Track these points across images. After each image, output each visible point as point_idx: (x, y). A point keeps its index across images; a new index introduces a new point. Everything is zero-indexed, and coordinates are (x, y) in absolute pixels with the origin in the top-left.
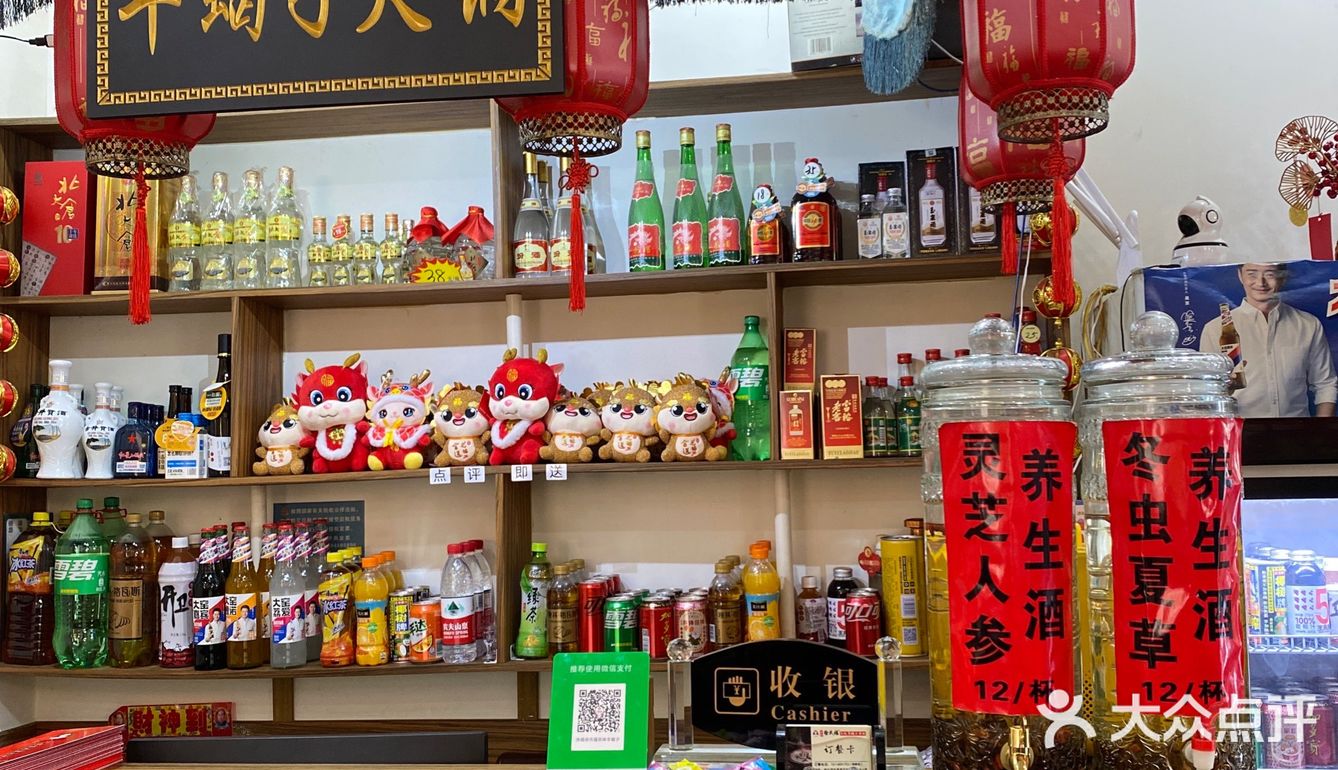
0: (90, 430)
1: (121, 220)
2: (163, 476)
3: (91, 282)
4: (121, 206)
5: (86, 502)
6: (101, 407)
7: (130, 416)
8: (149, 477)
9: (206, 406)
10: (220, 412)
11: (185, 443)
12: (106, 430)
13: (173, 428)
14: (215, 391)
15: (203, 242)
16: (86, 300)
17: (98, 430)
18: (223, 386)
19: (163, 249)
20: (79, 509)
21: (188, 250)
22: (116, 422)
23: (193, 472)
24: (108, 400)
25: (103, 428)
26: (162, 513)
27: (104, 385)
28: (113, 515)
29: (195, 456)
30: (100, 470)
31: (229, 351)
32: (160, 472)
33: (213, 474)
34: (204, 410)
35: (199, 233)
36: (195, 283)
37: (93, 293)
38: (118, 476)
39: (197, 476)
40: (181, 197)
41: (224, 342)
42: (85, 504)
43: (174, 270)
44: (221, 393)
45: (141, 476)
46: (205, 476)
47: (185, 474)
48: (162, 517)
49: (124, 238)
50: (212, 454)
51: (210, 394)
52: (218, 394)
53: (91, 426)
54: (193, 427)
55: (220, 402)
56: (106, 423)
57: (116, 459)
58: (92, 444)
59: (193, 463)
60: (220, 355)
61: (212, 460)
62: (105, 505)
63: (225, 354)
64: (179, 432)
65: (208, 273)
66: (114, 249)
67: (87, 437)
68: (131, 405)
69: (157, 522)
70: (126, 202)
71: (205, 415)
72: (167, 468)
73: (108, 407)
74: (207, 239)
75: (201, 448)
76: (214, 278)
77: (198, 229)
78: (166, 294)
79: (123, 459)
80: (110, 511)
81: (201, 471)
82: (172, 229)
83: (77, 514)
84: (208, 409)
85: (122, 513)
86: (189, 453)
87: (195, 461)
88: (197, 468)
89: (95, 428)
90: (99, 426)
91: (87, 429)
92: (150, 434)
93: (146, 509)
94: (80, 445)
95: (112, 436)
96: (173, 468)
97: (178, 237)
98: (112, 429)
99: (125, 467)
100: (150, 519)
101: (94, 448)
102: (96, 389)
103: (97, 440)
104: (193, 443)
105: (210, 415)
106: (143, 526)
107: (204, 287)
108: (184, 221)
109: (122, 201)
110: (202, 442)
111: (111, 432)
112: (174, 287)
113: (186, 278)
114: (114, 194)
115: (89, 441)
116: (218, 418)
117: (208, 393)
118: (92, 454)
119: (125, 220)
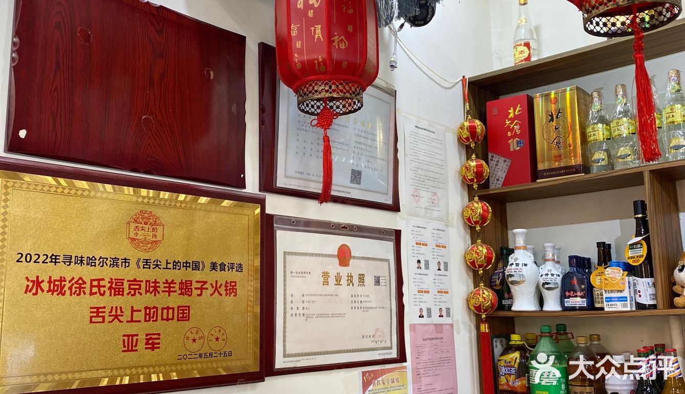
0: (544, 276)
1: (552, 129)
2: (602, 309)
3: (535, 175)
4: (552, 120)
5: (546, 328)
6: (549, 260)
7: (571, 265)
8: (589, 310)
9: (630, 255)
10: (642, 260)
11: (617, 283)
12: (555, 276)
13: (606, 273)
14: (636, 244)
15: (614, 136)
16: (534, 186)
17: (550, 276)
18: (642, 239)
19: (584, 146)
20: (542, 332)
21: (602, 143)
22: (560, 270)
23: (625, 306)
24: (553, 255)
25: (553, 275)
26: (598, 335)
27: (550, 244)
28: (563, 337)
29: (626, 294)
30: (552, 305)
31: (644, 212)
32: (597, 305)
33: (640, 307)
34: (628, 258)
35: (609, 130)
36: (611, 165)
37: (538, 181)
38: (565, 309)
39: (629, 309)
40: (593, 107)
41: (640, 207)
42: (546, 329)
43: (593, 159)
44: (642, 244)
45: (581, 309)
46: (634, 309)
47: (619, 307)
48: (599, 339)
49: (555, 141)
50: (639, 292)
51: (632, 246)
52: (639, 246)
53: (544, 273)
54: (622, 272)
55: (643, 251)
56: (554, 272)
57: (563, 297)
58: (546, 286)
59: (623, 299)
60: (637, 216)
61: (640, 296)
62: (557, 330)
63: (640, 216)
64: (612, 276)
65: (620, 157)
66: (549, 149)
67: (542, 281)
68: (571, 258)
69: (596, 343)
70: (554, 117)
71: (630, 262)
72: (605, 303)
73: (553, 260)
74: (617, 133)
75: (629, 287)
76: (625, 160)
77: (608, 128)
78: (588, 176)
79: (569, 297)
80: (561, 334)
81: (631, 304)
82: (589, 130)
83: (541, 336)
84: (632, 258)
85: (570, 336)
86: (621, 291)
87: (626, 297)
88: (628, 302)
89: (547, 275)
90: (549, 273)
91: (542, 276)
92: (587, 278)
93: (588, 332)
94: (538, 287)
95: (559, 280)
96: (610, 303)
97: (594, 135)
98: (559, 276)
99: (571, 302)
100: (591, 340)
101: (548, 289)
102: (544, 247)
103: (549, 283)
104: (624, 284)
105: (634, 261)
106: (588, 345)
107: (618, 168)
108: (597, 123)
109: (552, 116)
110: (629, 282)
111: (558, 277)
112: (594, 170)
113: (603, 163)
114: (547, 112)
115: (544, 284)
116: (641, 264)
117: (631, 245)
118: (546, 293)
119: (556, 129)
